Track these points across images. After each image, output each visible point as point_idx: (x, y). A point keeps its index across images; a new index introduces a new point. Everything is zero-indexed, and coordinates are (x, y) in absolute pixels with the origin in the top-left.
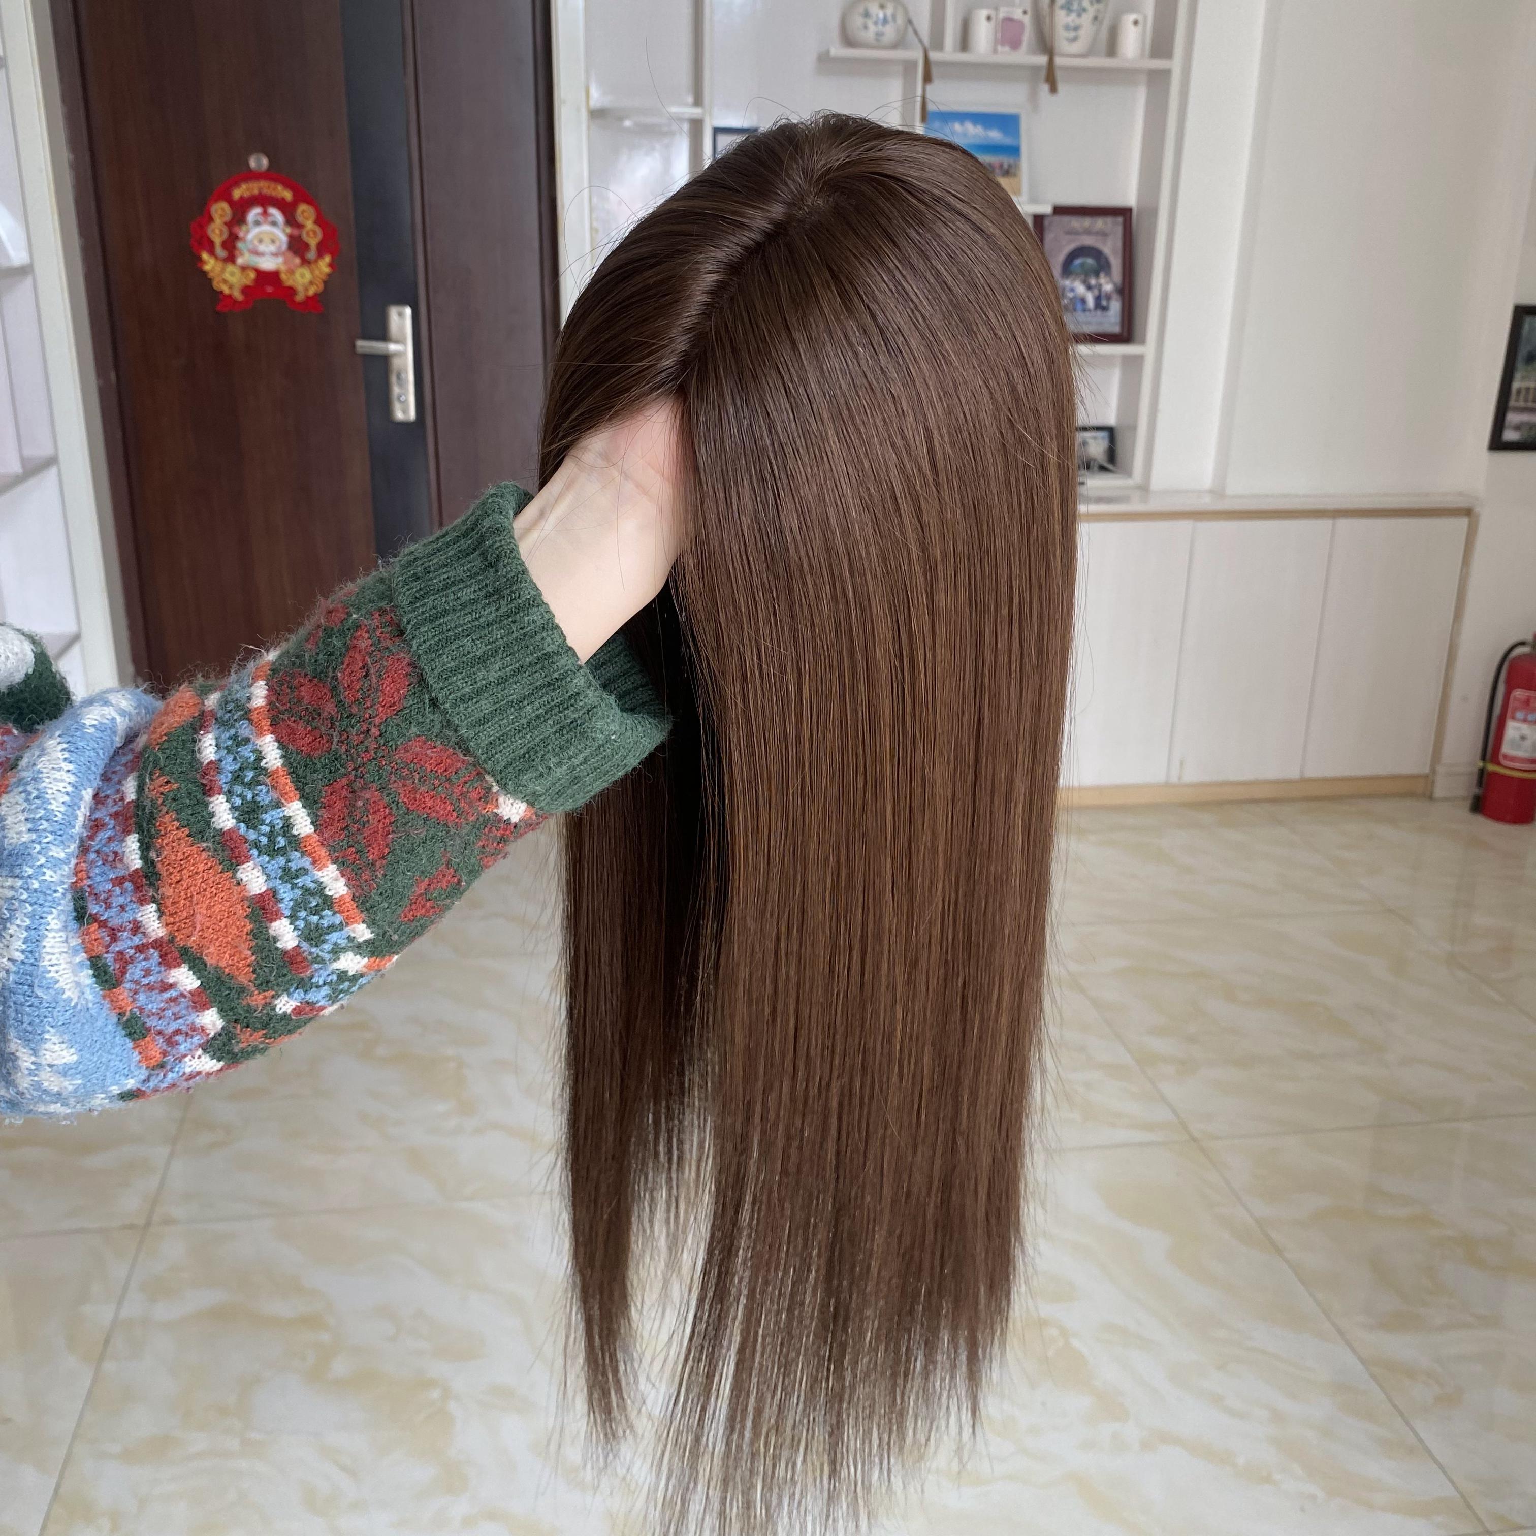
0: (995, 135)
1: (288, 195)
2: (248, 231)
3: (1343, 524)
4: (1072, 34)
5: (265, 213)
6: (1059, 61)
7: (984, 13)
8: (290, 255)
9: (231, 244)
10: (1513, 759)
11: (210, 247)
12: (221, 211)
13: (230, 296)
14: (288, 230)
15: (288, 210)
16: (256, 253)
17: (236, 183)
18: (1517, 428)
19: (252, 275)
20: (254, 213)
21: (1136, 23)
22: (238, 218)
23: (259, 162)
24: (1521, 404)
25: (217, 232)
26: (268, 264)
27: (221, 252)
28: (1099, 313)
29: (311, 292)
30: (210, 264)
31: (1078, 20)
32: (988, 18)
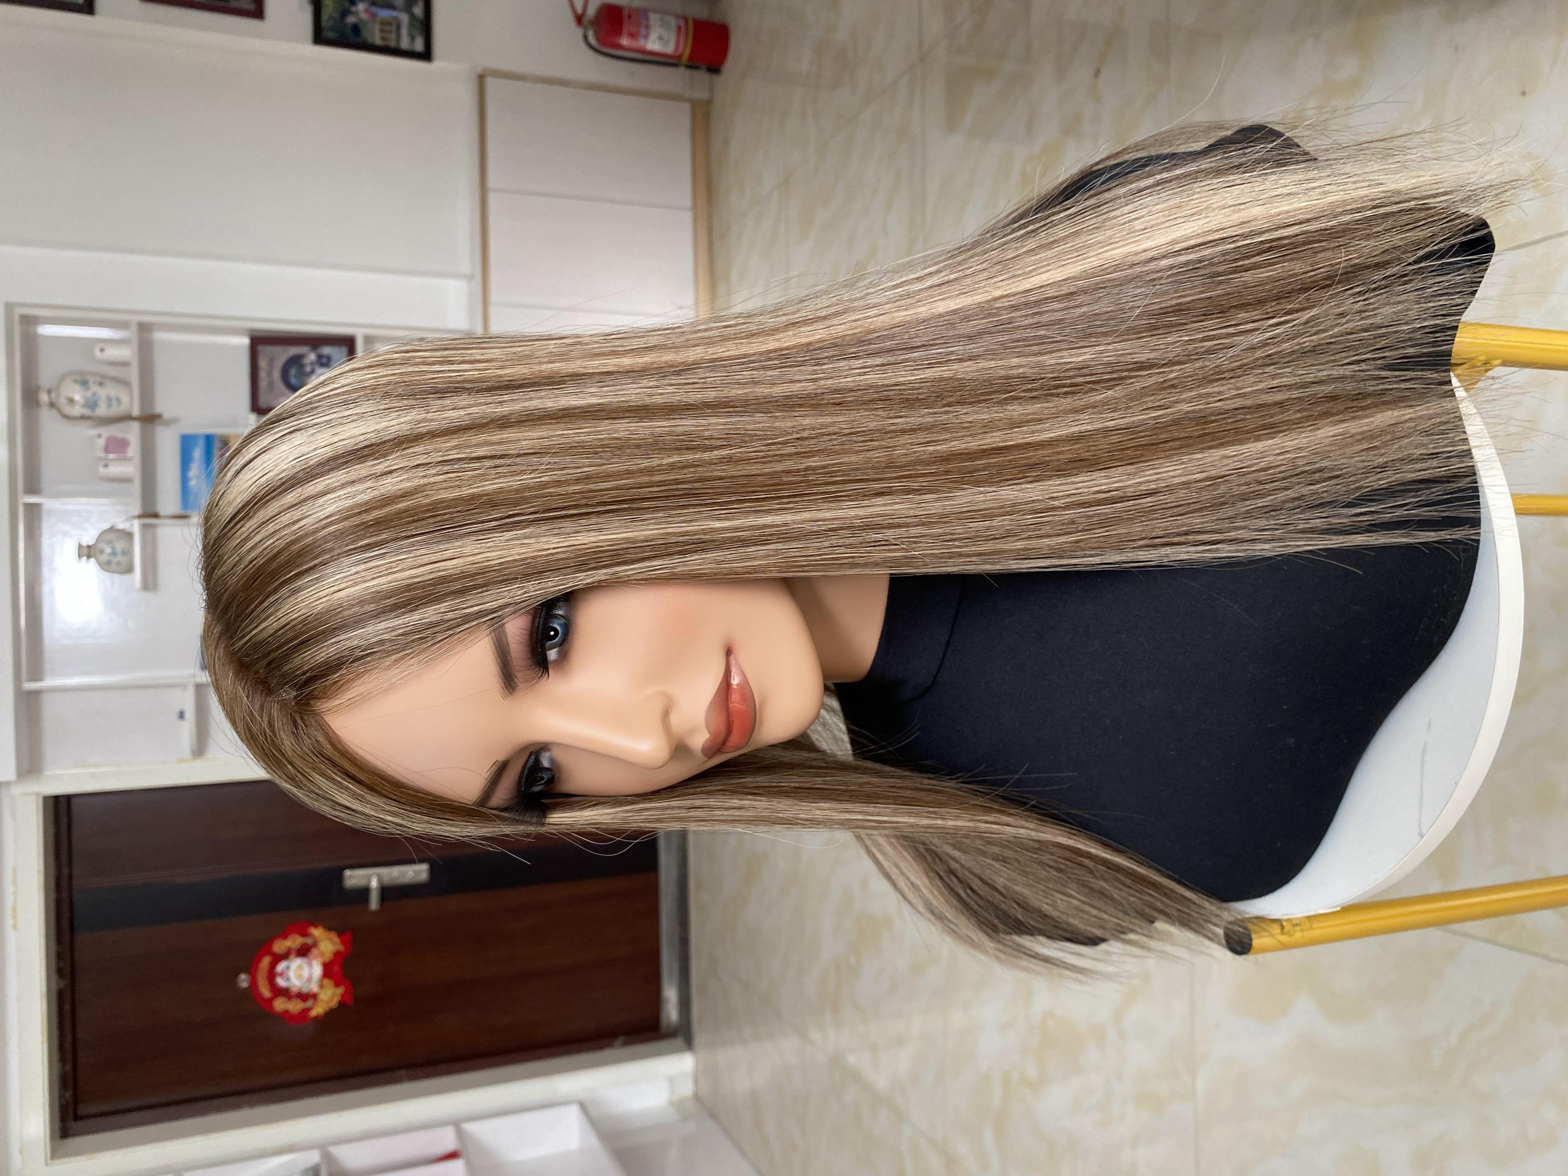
0: (198, 453)
1: (266, 961)
2: (294, 986)
3: (492, 181)
4: (114, 403)
5: (281, 974)
6: (136, 412)
7: (101, 470)
8: (312, 956)
9: (304, 997)
10: (677, 45)
11: (306, 1011)
12: (280, 1004)
13: (342, 996)
14: (292, 957)
15: (278, 958)
16: (310, 980)
17: (259, 995)
18: (412, 38)
19: (327, 982)
20: (281, 982)
21: (102, 350)
22: (285, 993)
24: (393, 36)
25: (295, 1007)
26: (317, 970)
27: (309, 1003)
29: (336, 939)
30: (318, 1010)
31: (104, 398)
32: (106, 466)
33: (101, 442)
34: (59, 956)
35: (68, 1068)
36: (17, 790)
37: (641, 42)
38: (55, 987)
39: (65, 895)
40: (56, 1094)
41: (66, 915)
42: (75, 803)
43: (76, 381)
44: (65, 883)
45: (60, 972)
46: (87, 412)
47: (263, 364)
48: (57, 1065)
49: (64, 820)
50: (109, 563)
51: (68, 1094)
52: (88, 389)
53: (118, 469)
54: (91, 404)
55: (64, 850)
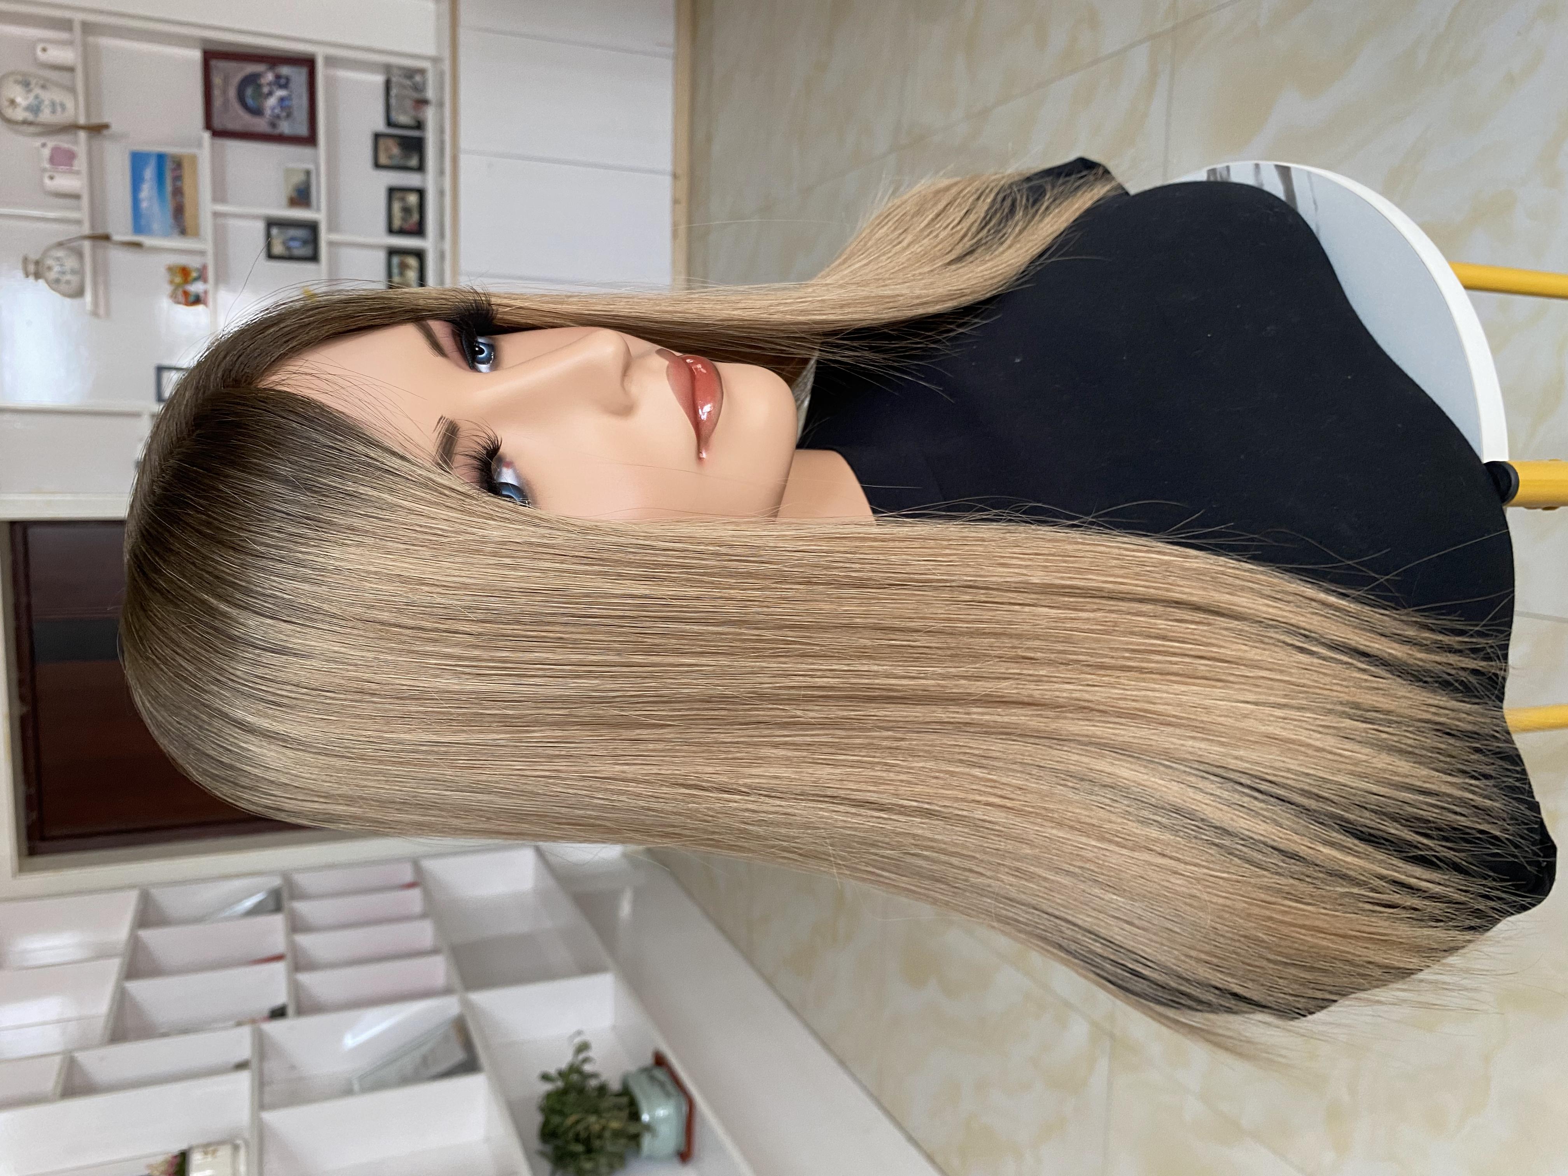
0: (149, 173)
4: (59, 109)
6: (82, 121)
7: (47, 181)
21: (44, 50)
28: (292, 85)
31: (47, 102)
32: (52, 178)
33: (46, 152)
34: (21, 683)
35: (33, 791)
38: (17, 713)
39: (24, 622)
40: (22, 815)
41: (26, 643)
42: (32, 531)
43: (17, 82)
44: (23, 611)
45: (22, 698)
46: (30, 117)
47: (217, 80)
48: (22, 788)
49: (20, 548)
50: (57, 281)
51: (34, 815)
52: (30, 91)
53: (65, 182)
54: (35, 109)
55: (22, 579)
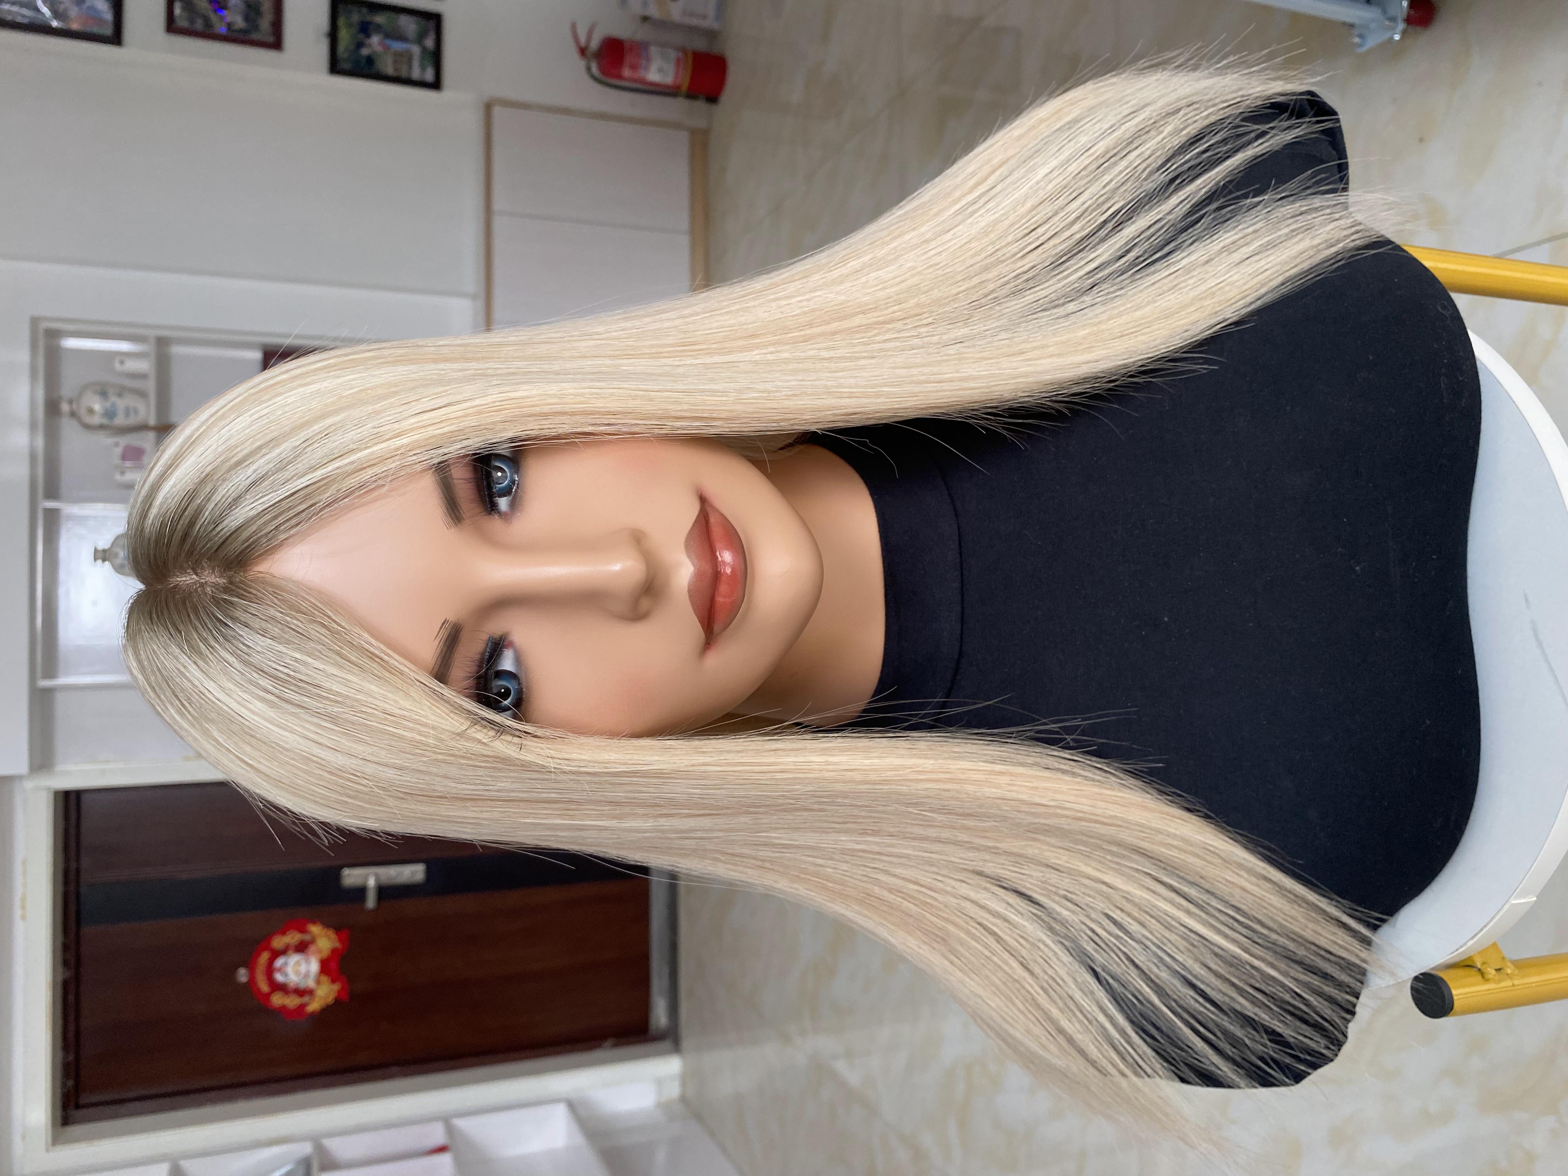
1: (265, 956)
2: (292, 981)
3: (498, 204)
4: (132, 413)
6: (152, 422)
7: (118, 477)
8: (309, 953)
9: (301, 992)
10: (676, 78)
11: (302, 1006)
12: (277, 1000)
13: (339, 992)
14: (290, 952)
15: (276, 954)
16: (307, 975)
17: (259, 990)
18: (423, 68)
19: (323, 978)
20: (279, 977)
21: (122, 362)
22: (282, 988)
23: (242, 975)
24: (405, 67)
25: (292, 1002)
26: (314, 966)
27: (306, 999)
29: (334, 936)
30: (314, 1006)
31: (122, 408)
32: (121, 473)
33: (119, 451)
34: (66, 947)
35: (71, 1057)
36: (29, 785)
37: (641, 73)
38: (60, 979)
39: (72, 888)
40: (59, 1084)
41: (72, 907)
42: (85, 798)
43: (96, 393)
44: (72, 876)
45: (66, 963)
46: (105, 421)
48: (60, 1054)
49: (73, 814)
50: (122, 566)
51: (71, 1083)
52: (107, 399)
53: (134, 476)
54: (110, 414)
55: (73, 844)
